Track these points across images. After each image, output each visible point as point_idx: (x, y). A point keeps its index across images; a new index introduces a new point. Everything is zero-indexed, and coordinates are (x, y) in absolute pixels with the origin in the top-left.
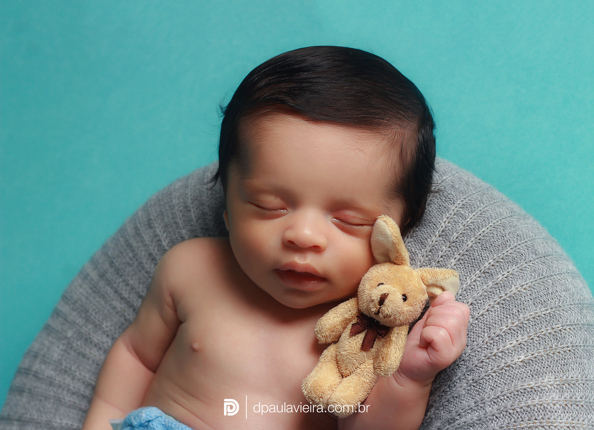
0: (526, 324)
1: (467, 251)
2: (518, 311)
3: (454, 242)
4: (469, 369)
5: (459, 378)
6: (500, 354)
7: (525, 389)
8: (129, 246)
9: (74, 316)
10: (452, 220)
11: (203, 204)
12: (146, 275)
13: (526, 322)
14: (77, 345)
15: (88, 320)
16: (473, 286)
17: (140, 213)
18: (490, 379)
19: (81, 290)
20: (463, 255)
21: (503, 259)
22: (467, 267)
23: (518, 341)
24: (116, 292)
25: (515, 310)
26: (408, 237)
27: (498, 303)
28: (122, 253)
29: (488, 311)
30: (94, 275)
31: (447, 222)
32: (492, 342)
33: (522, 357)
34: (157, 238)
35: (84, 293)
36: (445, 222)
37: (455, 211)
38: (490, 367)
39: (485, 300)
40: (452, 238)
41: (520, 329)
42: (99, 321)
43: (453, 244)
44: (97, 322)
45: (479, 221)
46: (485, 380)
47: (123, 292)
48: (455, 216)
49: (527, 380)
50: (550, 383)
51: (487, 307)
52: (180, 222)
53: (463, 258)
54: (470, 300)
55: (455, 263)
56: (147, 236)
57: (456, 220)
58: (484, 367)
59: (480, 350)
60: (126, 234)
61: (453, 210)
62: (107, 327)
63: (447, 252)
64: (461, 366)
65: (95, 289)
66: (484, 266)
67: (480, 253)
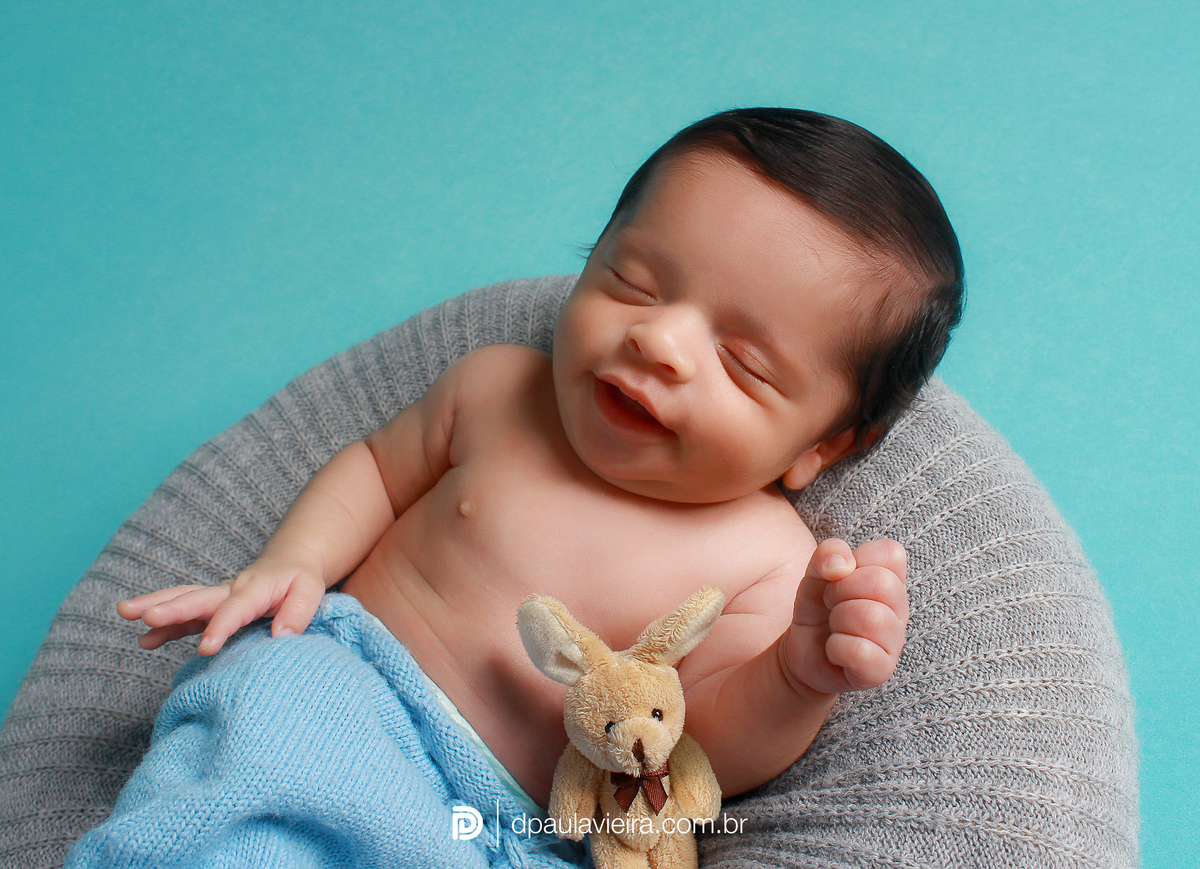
0: (1041, 659)
1: (965, 510)
2: (1033, 633)
3: (944, 491)
4: (926, 699)
5: (902, 711)
6: (987, 694)
7: (1020, 768)
8: (416, 340)
9: (294, 413)
10: (948, 458)
11: (548, 316)
12: (425, 389)
13: (1043, 656)
14: (282, 455)
15: (312, 425)
16: (963, 568)
17: (449, 304)
18: (959, 729)
19: (319, 381)
20: (957, 515)
21: (1021, 543)
23: (1023, 681)
24: (370, 399)
25: (1028, 630)
26: (866, 461)
27: (1002, 609)
28: (401, 348)
29: (982, 615)
30: (348, 367)
31: (939, 458)
32: (977, 668)
33: (1025, 712)
34: (463, 342)
35: (323, 387)
36: (936, 457)
37: (956, 446)
38: (964, 710)
39: (979, 597)
40: (944, 483)
41: (1030, 664)
42: (328, 431)
43: (943, 493)
44: (325, 433)
46: (949, 729)
47: (381, 403)
48: (954, 454)
49: (1026, 753)
50: (1064, 773)
51: (982, 609)
52: (506, 331)
53: (955, 518)
54: (954, 588)
56: (449, 334)
57: (954, 459)
58: (953, 705)
59: (952, 674)
60: (418, 324)
61: (953, 444)
62: (336, 444)
63: (931, 502)
64: (910, 690)
65: (341, 387)
66: (990, 542)
67: (986, 521)
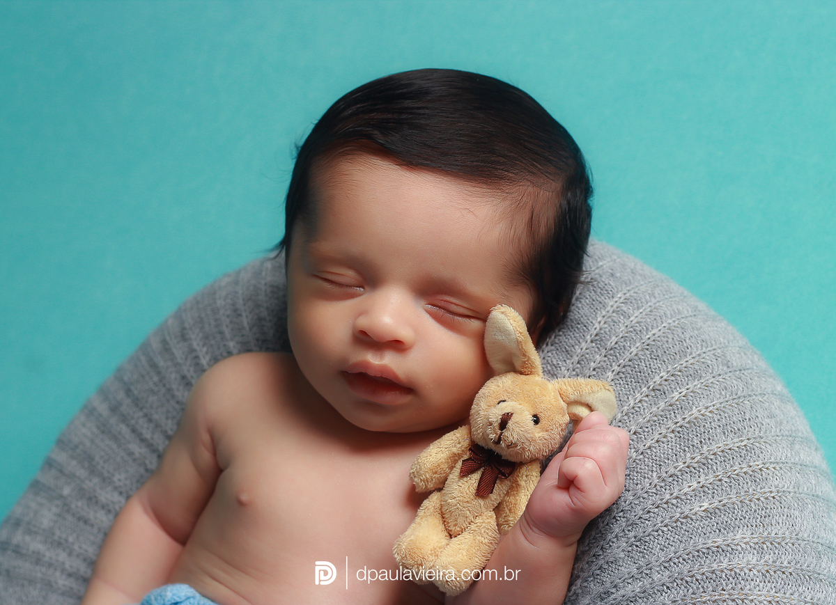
0: (711, 460)
1: (630, 361)
2: (701, 442)
3: (611, 349)
4: (631, 522)
5: (616, 536)
6: (674, 501)
7: (708, 548)
8: (154, 366)
9: (73, 466)
10: (610, 320)
11: (258, 306)
12: (177, 407)
13: (712, 457)
14: (77, 507)
15: (93, 471)
16: (637, 409)
17: (170, 322)
18: (659, 535)
19: (84, 430)
20: (624, 367)
21: (680, 371)
22: (629, 383)
23: (699, 482)
24: (134, 431)
25: (696, 441)
26: (547, 345)
27: (673, 432)
28: (143, 376)
29: (657, 441)
30: (103, 409)
31: (602, 322)
32: (663, 484)
33: (706, 505)
34: (194, 354)
35: (89, 434)
36: (600, 322)
37: (615, 306)
38: (659, 519)
39: (654, 428)
40: (609, 344)
41: (703, 467)
42: (109, 472)
43: (610, 352)
44: (106, 474)
45: (649, 320)
46: (652, 538)
47: (144, 431)
48: (614, 314)
49: (711, 536)
50: (745, 541)
51: (657, 437)
52: (227, 331)
53: (624, 370)
54: (633, 427)
55: (612, 378)
56: (179, 351)
57: (615, 319)
58: (652, 519)
59: (645, 495)
60: (149, 349)
61: (612, 306)
62: (119, 480)
63: (602, 363)
64: (619, 518)
65: (104, 429)
66: (654, 380)
67: (648, 363)
